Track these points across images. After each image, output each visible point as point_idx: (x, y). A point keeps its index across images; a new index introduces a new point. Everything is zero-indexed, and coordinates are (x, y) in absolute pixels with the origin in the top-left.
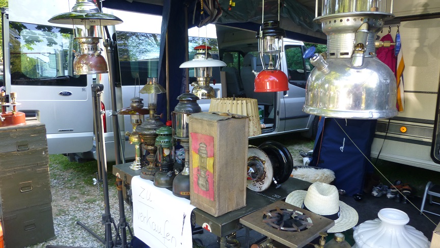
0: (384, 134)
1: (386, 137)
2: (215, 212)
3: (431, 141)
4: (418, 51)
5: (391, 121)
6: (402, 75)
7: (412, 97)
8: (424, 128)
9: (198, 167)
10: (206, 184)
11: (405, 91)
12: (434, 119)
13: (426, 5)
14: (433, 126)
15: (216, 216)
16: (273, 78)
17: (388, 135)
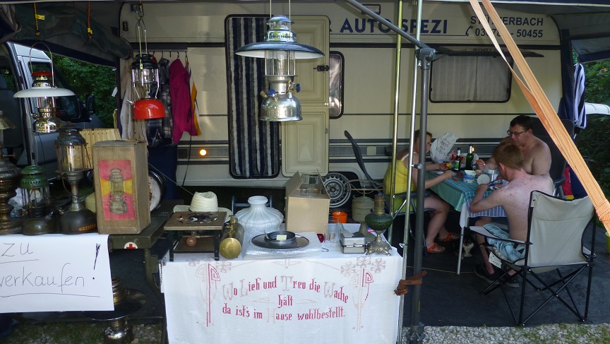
0: (186, 160)
1: (189, 163)
2: (136, 230)
3: (228, 159)
4: (206, 76)
5: (192, 146)
6: (195, 100)
7: (206, 120)
8: (220, 149)
9: (111, 193)
10: (123, 206)
11: (201, 115)
12: (227, 139)
13: (208, 34)
14: (227, 145)
15: (139, 232)
16: (153, 106)
17: (191, 160)
